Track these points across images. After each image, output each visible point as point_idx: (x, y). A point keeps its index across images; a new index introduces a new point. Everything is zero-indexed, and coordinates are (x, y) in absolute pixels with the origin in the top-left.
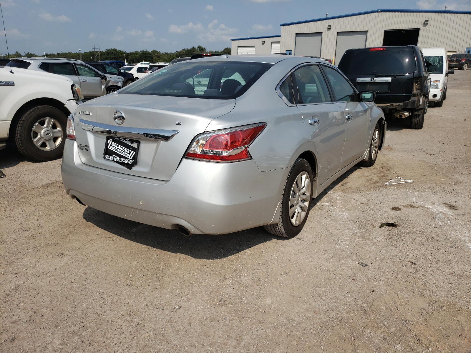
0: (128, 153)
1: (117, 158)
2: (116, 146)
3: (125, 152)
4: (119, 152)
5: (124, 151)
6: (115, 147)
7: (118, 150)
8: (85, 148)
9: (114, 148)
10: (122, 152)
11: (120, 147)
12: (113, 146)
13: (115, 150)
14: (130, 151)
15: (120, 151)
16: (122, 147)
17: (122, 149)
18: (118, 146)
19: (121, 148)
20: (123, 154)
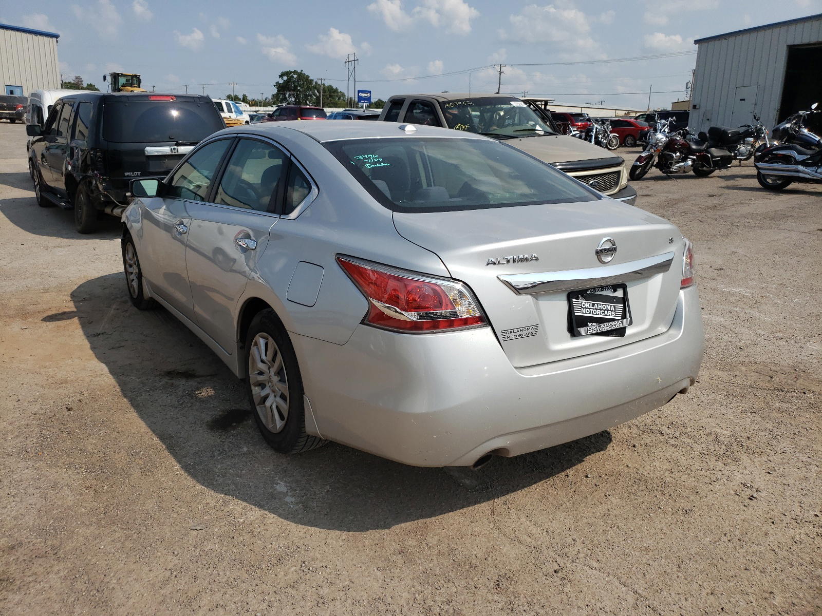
0: (612, 311)
1: (602, 326)
2: (590, 305)
3: (608, 311)
4: (598, 314)
5: (606, 310)
6: (588, 308)
7: (595, 312)
8: (527, 332)
9: (588, 311)
10: (603, 313)
11: (597, 304)
12: (584, 308)
13: (590, 313)
14: (614, 306)
15: (598, 312)
16: (600, 304)
17: (601, 307)
18: (593, 305)
19: (599, 306)
20: (606, 315)
